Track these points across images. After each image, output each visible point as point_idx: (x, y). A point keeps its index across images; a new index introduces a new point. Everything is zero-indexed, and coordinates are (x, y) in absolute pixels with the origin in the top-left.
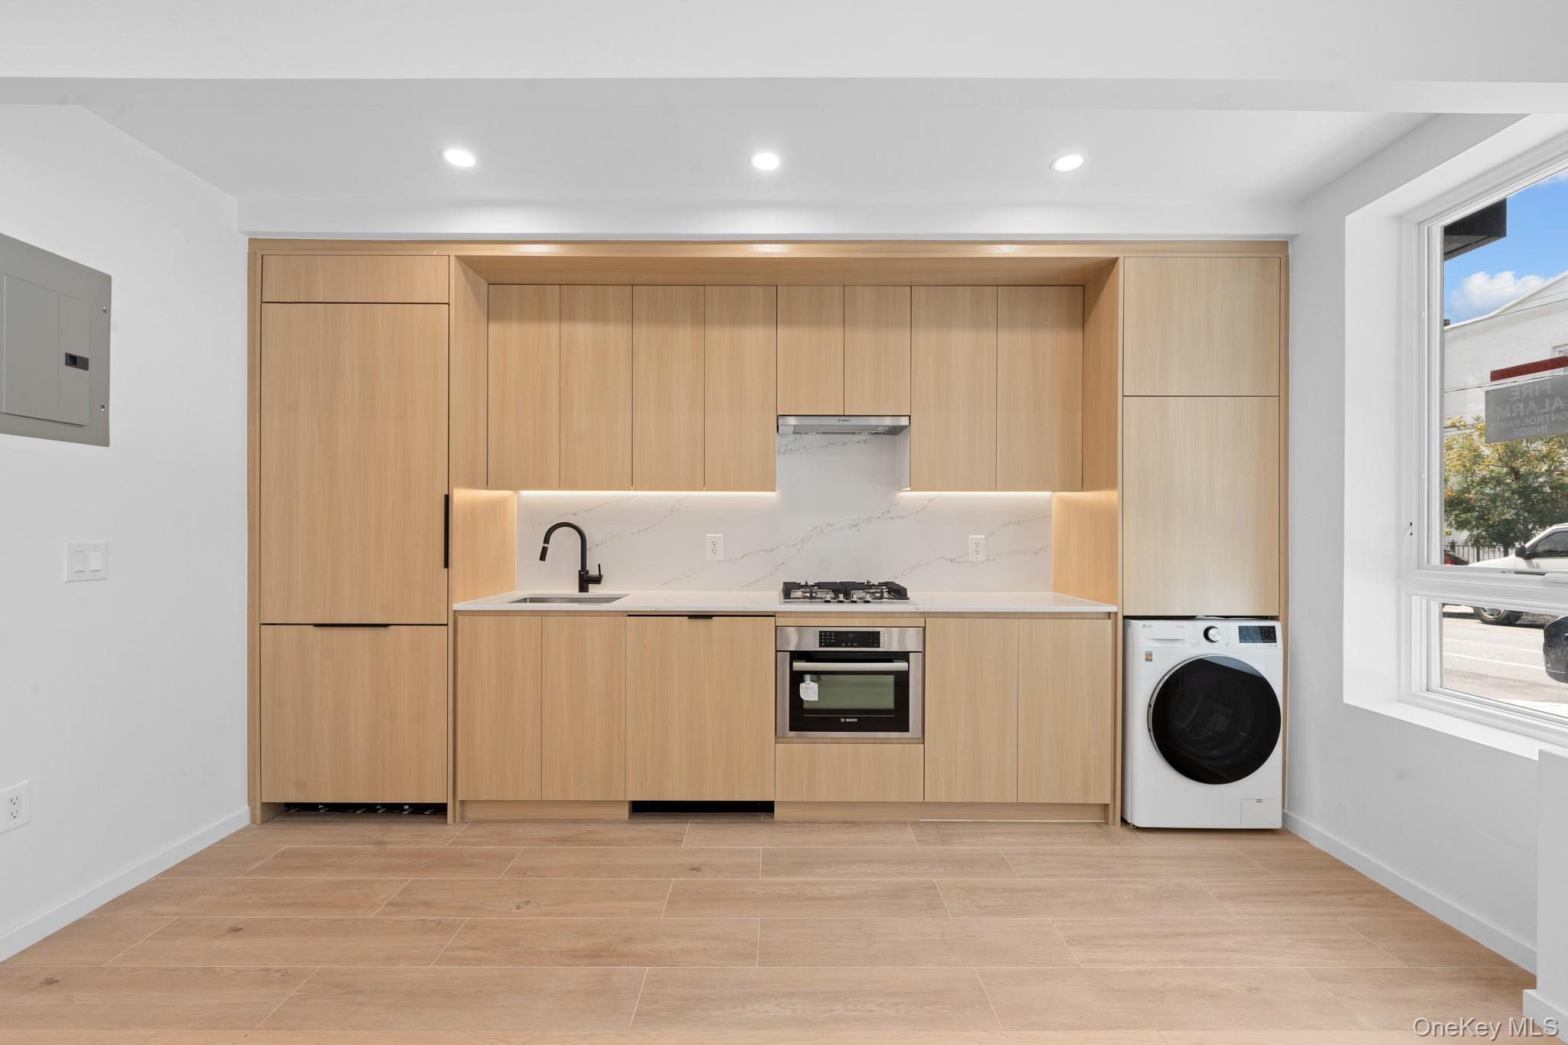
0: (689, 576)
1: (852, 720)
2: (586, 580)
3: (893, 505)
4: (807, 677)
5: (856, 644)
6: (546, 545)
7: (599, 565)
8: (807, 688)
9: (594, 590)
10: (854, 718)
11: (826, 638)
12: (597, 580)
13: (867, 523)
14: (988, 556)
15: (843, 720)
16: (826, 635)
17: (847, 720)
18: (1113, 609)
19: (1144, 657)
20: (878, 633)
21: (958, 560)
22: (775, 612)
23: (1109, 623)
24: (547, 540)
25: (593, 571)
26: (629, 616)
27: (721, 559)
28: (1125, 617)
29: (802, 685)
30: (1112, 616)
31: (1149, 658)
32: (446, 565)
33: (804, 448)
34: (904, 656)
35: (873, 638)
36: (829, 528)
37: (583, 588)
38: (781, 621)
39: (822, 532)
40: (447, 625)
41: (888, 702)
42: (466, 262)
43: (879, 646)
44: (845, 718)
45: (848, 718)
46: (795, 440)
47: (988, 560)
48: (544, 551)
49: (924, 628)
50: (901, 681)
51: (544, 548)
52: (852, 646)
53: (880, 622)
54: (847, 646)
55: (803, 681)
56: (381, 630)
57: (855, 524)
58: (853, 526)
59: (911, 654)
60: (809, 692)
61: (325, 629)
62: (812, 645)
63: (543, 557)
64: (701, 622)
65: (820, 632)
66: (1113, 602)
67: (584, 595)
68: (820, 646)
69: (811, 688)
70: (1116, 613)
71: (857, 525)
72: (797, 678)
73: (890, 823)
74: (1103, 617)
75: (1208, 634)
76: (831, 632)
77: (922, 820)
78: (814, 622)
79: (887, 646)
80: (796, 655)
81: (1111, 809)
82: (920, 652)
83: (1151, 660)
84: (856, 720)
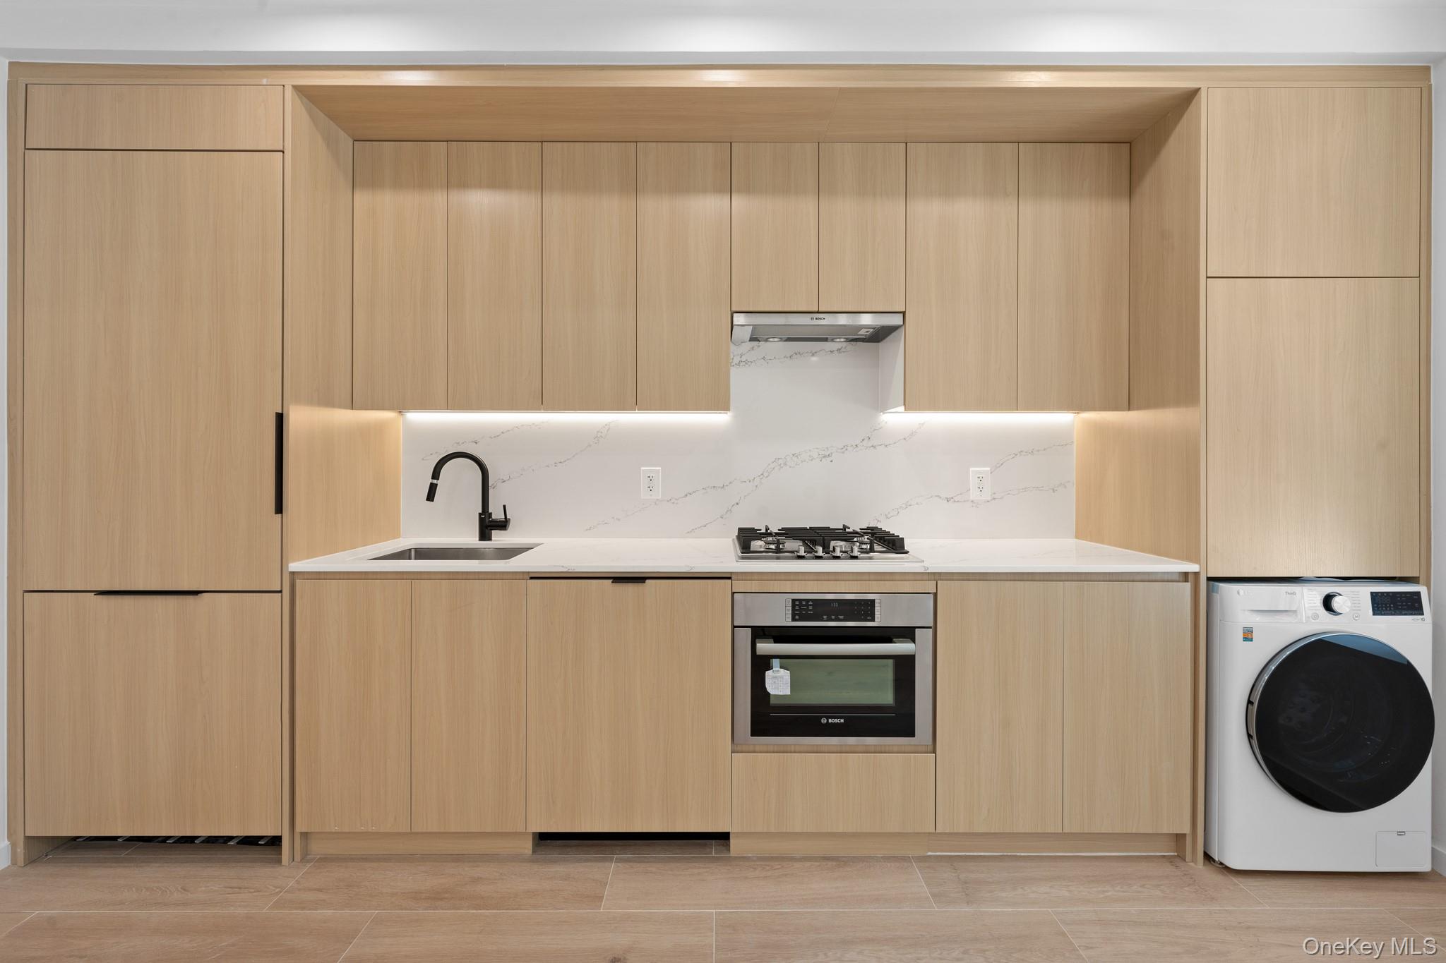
0: (619, 520)
1: (836, 721)
2: (488, 525)
3: (875, 431)
4: (776, 662)
5: (841, 617)
6: (435, 481)
7: (504, 507)
8: (775, 678)
9: (500, 539)
10: (841, 717)
11: (800, 608)
12: (503, 525)
13: (843, 453)
14: (994, 493)
15: (824, 721)
16: (801, 605)
17: (830, 721)
18: (1192, 568)
19: (1241, 636)
20: (873, 601)
21: (956, 499)
22: (731, 573)
23: (1188, 586)
24: (436, 475)
25: (497, 515)
26: (532, 578)
27: (660, 498)
28: (1209, 579)
29: (769, 674)
30: (1190, 577)
31: (1248, 636)
32: (279, 509)
33: (764, 358)
34: (907, 633)
35: (865, 608)
36: (795, 459)
37: (484, 535)
38: (739, 586)
39: (785, 464)
40: (281, 592)
41: (886, 697)
42: (307, 94)
43: (873, 620)
44: (828, 718)
45: (832, 717)
46: (753, 348)
47: (994, 499)
48: (432, 489)
49: (935, 595)
50: (905, 667)
51: (431, 484)
52: (838, 620)
53: (875, 587)
54: (829, 620)
55: (769, 668)
56: (190, 599)
57: (828, 453)
58: (824, 457)
59: (917, 630)
60: (778, 683)
61: (112, 597)
62: (782, 617)
63: (431, 496)
64: (630, 588)
65: (794, 601)
66: (1196, 560)
67: (486, 545)
68: (794, 619)
69: (782, 677)
70: (1196, 574)
71: (829, 456)
72: (761, 665)
73: (887, 858)
74: (1177, 579)
75: (1327, 602)
76: (807, 601)
77: (930, 854)
78: (787, 587)
79: (882, 619)
80: (760, 633)
81: (1189, 840)
82: (930, 628)
83: (1251, 640)
84: (842, 721)
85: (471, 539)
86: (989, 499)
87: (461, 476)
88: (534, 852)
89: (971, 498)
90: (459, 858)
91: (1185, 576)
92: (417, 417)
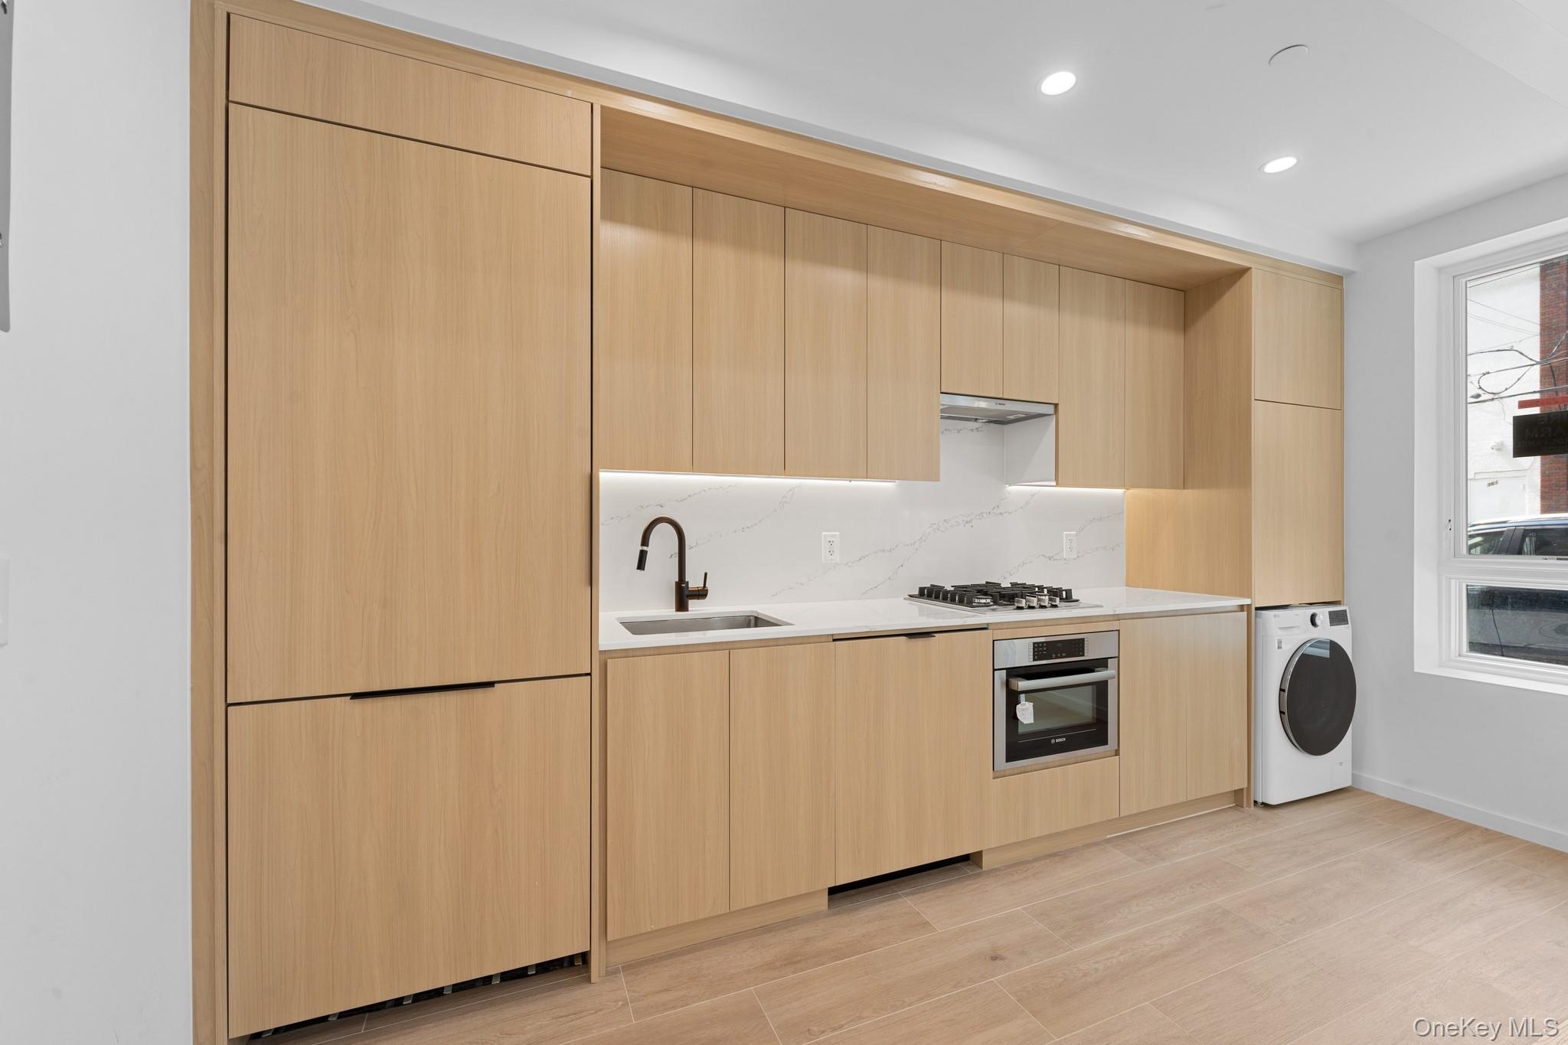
0: (802, 584)
1: (1061, 740)
2: (684, 595)
3: (1002, 499)
4: (1022, 697)
5: (1064, 654)
6: (645, 548)
7: (706, 574)
8: (1023, 710)
9: (696, 607)
10: (1064, 737)
11: (1040, 650)
12: (701, 594)
13: (980, 519)
14: (1078, 552)
15: (1053, 741)
16: (1038, 647)
17: (1057, 741)
18: (1246, 601)
19: (1276, 646)
20: (1083, 640)
21: (1055, 558)
22: (988, 624)
23: (1243, 614)
24: (645, 541)
25: (694, 582)
26: (834, 640)
27: (838, 562)
28: (1257, 609)
29: (1019, 707)
30: (1245, 608)
31: (1279, 645)
34: (1102, 663)
35: (1077, 646)
36: (946, 524)
37: (681, 606)
38: (998, 634)
39: (938, 529)
40: (591, 674)
41: (1088, 716)
43: (1083, 655)
44: (1055, 738)
45: (1058, 737)
47: (1078, 557)
48: (643, 555)
49: (1119, 631)
50: (1101, 690)
51: (641, 551)
52: (1062, 657)
53: (1084, 628)
54: (1057, 658)
55: (1019, 701)
56: (479, 693)
57: (969, 519)
58: (967, 523)
59: (1108, 660)
60: (1026, 712)
61: (369, 701)
62: (1023, 657)
63: (641, 565)
64: (920, 642)
65: (1034, 643)
66: (1249, 596)
67: (682, 615)
68: (1034, 660)
69: (1027, 709)
70: (1249, 606)
71: (970, 522)
72: (1013, 698)
74: (1237, 609)
75: (1313, 620)
76: (1043, 643)
77: (1108, 837)
78: (1029, 632)
79: (1090, 654)
80: (1014, 673)
81: (1245, 791)
82: (1116, 657)
83: (1281, 648)
84: (1064, 739)
85: (666, 610)
86: (1075, 557)
89: (1065, 557)
91: (1242, 608)
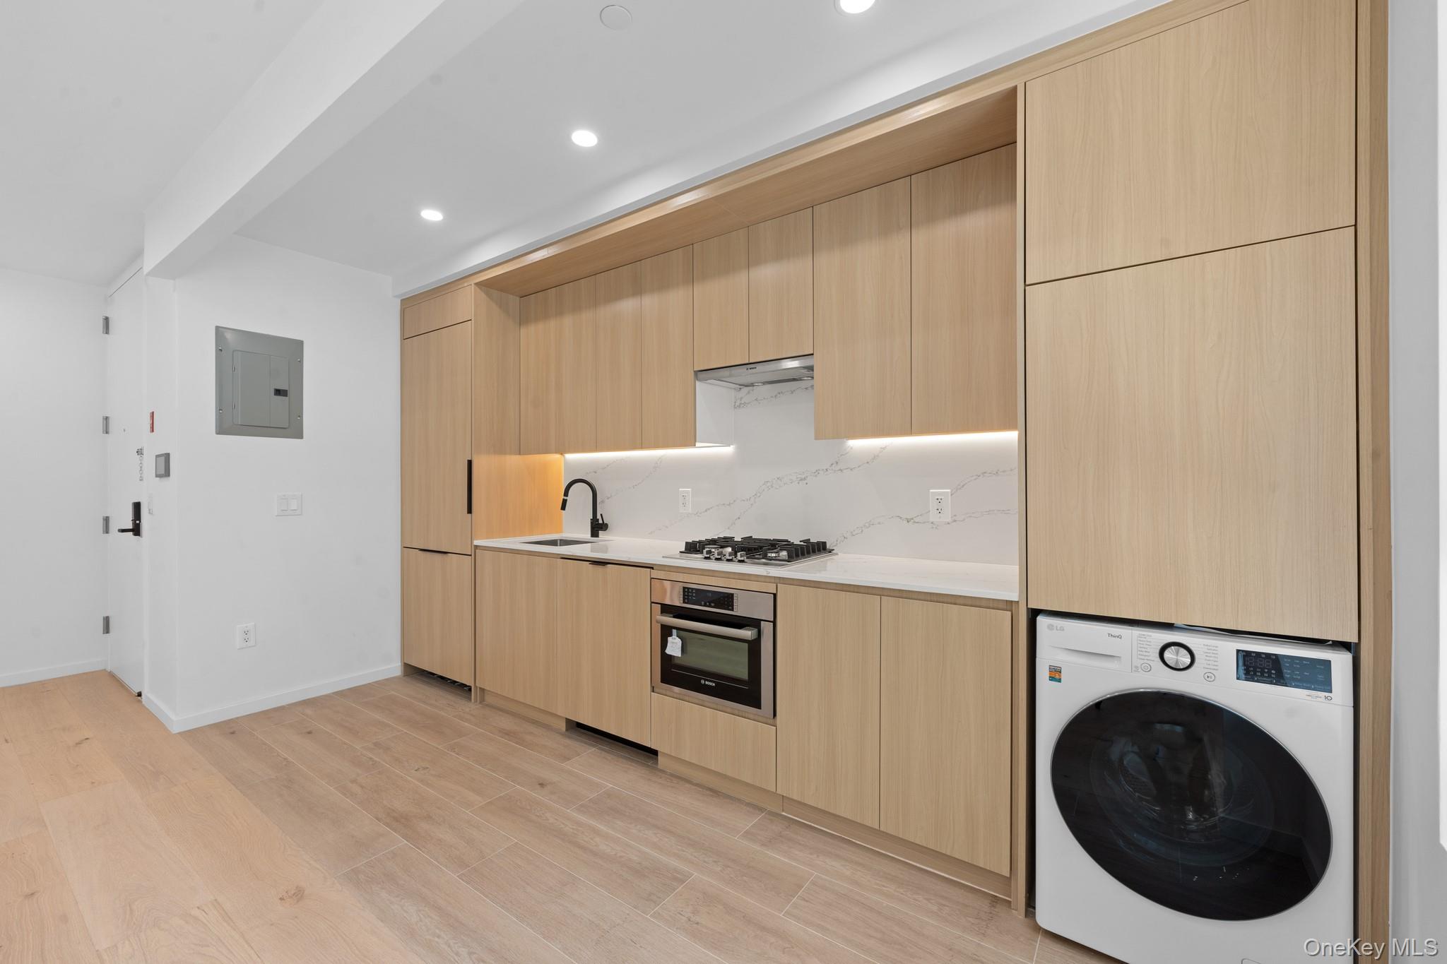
0: (667, 527)
1: (710, 683)
2: (598, 527)
3: (842, 455)
4: (674, 632)
5: (713, 604)
6: (565, 498)
7: (601, 515)
8: (673, 643)
9: (602, 536)
10: (711, 681)
11: (688, 593)
12: (605, 527)
13: (816, 476)
14: (955, 516)
15: (703, 681)
17: (707, 683)
18: (1016, 596)
19: (1049, 674)
20: (732, 595)
21: (916, 520)
22: (654, 564)
23: (1005, 616)
24: (566, 494)
25: (601, 520)
26: (561, 558)
27: (690, 511)
28: (1032, 611)
29: (669, 639)
30: (1014, 607)
31: (1055, 675)
32: (470, 511)
33: (756, 400)
34: (755, 623)
35: (726, 600)
36: (779, 481)
37: (595, 533)
38: (655, 574)
39: (772, 487)
40: (471, 555)
41: (742, 672)
43: (732, 610)
44: (705, 680)
45: (708, 681)
46: (749, 392)
47: (955, 521)
48: (564, 502)
49: (775, 595)
50: (754, 648)
52: (710, 606)
53: (733, 584)
54: (705, 605)
55: (671, 635)
56: (444, 556)
57: (803, 477)
58: (801, 480)
59: (762, 622)
61: (424, 553)
62: (677, 601)
63: (564, 507)
64: (599, 568)
65: (684, 588)
67: (594, 539)
68: (684, 602)
69: (676, 643)
70: (1021, 603)
71: (805, 479)
72: (666, 631)
73: (748, 804)
74: (1002, 606)
76: (692, 589)
77: (784, 813)
78: (680, 577)
79: (740, 610)
80: (666, 609)
81: (1010, 883)
82: (771, 622)
83: (1059, 681)
84: (714, 685)
85: (587, 535)
86: (949, 520)
87: (580, 495)
88: (567, 730)
89: (931, 520)
90: (534, 722)
91: (1006, 604)
92: (570, 457)
